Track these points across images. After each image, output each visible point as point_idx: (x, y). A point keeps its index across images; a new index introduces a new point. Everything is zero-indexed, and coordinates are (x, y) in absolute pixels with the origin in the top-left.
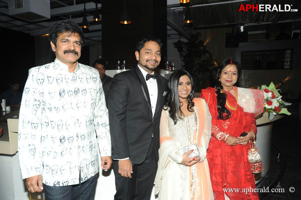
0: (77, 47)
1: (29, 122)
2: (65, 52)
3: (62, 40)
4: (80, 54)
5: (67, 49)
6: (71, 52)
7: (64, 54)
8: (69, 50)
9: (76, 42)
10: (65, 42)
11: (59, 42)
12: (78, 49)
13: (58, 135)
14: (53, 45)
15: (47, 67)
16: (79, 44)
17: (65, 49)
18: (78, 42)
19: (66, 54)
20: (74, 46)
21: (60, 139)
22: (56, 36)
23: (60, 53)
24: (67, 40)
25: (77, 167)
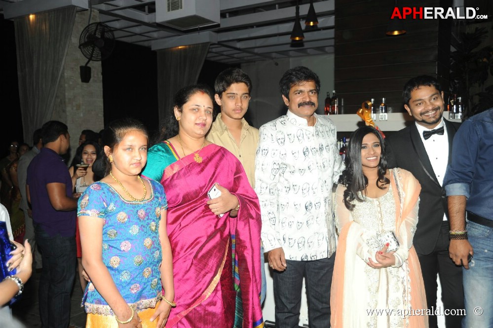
0: (313, 96)
1: (267, 188)
2: (300, 105)
3: (295, 92)
4: (316, 104)
5: (301, 101)
6: (306, 104)
7: (299, 107)
8: (304, 102)
9: (311, 91)
10: (299, 93)
11: (291, 95)
12: (314, 99)
13: (303, 201)
14: (285, 99)
15: (282, 122)
16: (315, 93)
17: (299, 101)
18: (313, 90)
19: (301, 107)
20: (309, 97)
21: (306, 207)
22: (289, 88)
23: (295, 106)
24: (301, 91)
25: (325, 238)
